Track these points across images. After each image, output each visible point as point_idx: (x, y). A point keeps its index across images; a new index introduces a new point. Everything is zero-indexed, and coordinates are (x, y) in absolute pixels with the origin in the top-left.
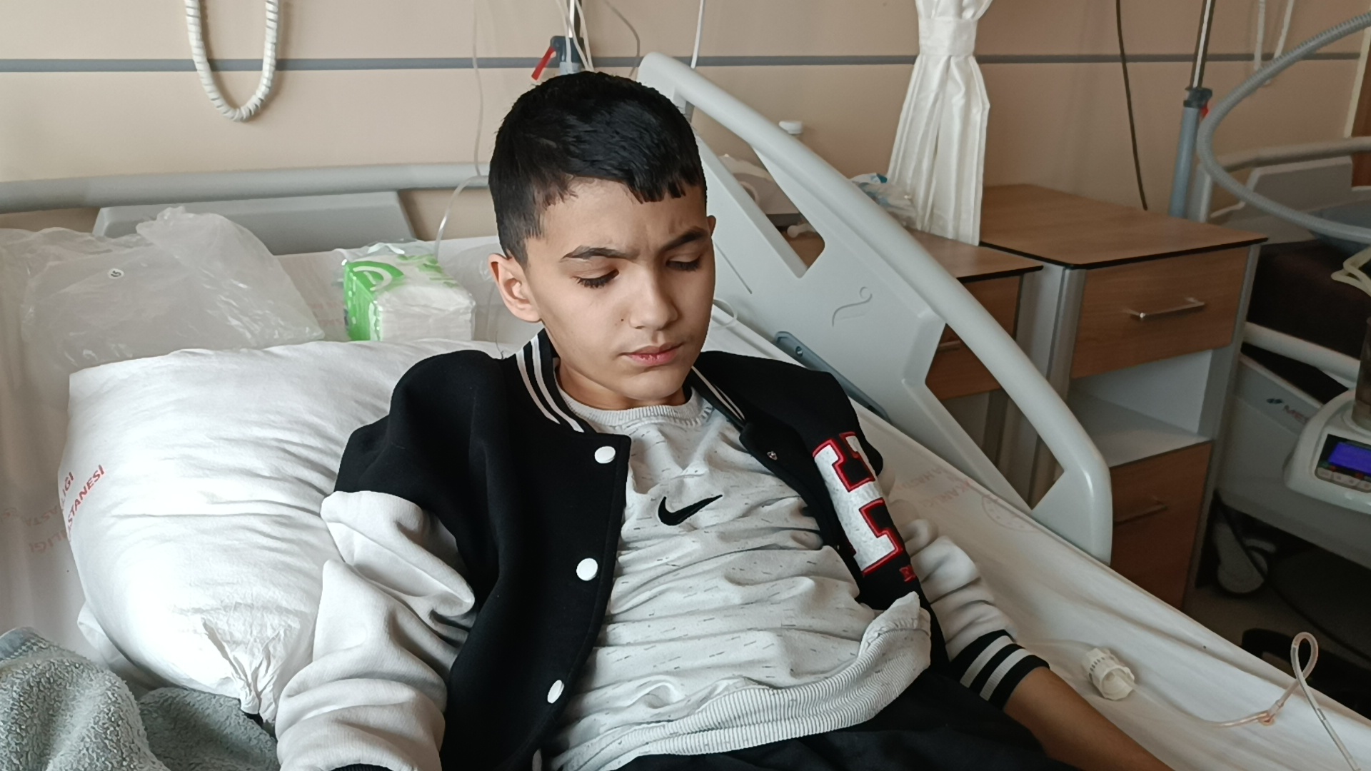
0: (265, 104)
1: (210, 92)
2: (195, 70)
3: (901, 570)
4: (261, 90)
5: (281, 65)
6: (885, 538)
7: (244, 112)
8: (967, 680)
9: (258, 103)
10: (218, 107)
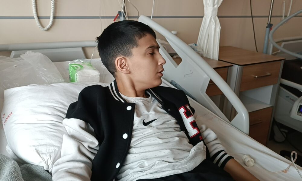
0: (51, 27)
1: (38, 24)
2: (34, 19)
3: (199, 137)
4: (50, 24)
5: (55, 18)
6: (195, 130)
7: (46, 29)
8: (215, 162)
9: (49, 27)
10: (40, 27)
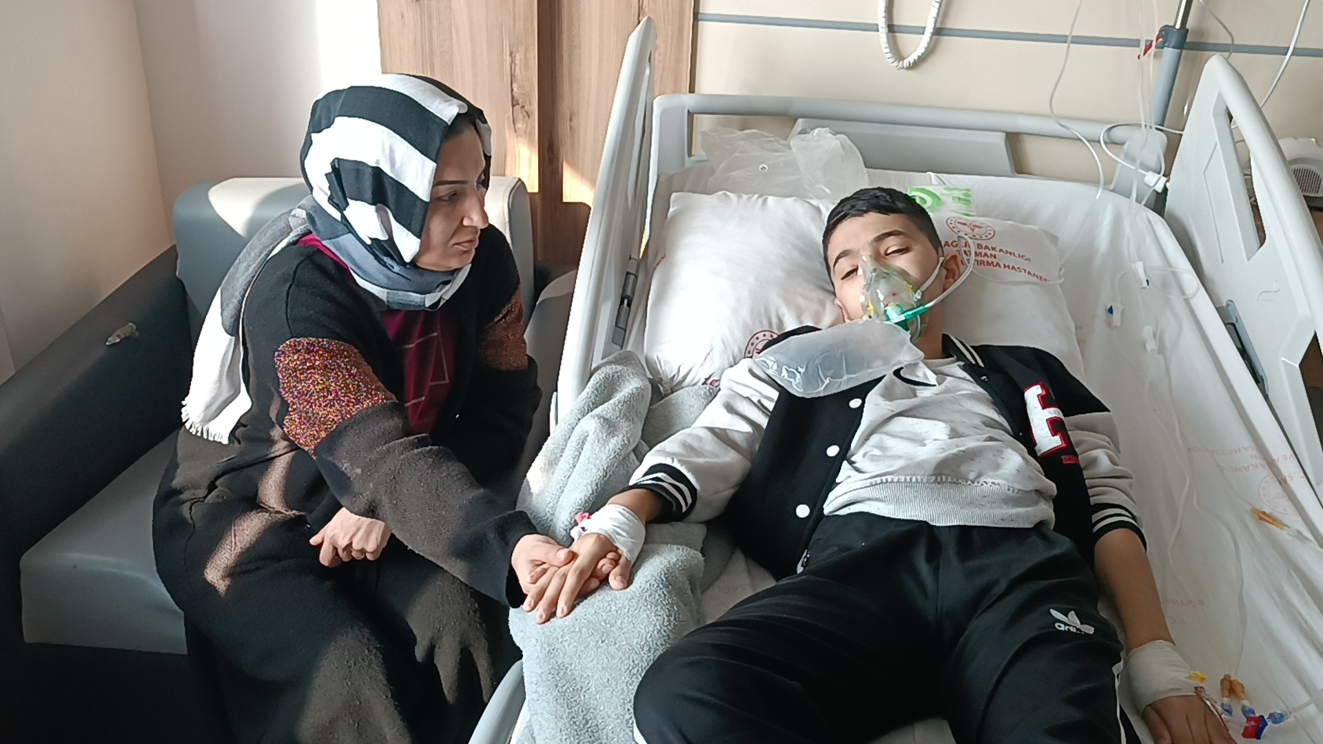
0: (922, 59)
1: (886, 48)
3: (1063, 457)
6: (1057, 438)
7: (906, 63)
9: (916, 58)
10: (889, 58)
